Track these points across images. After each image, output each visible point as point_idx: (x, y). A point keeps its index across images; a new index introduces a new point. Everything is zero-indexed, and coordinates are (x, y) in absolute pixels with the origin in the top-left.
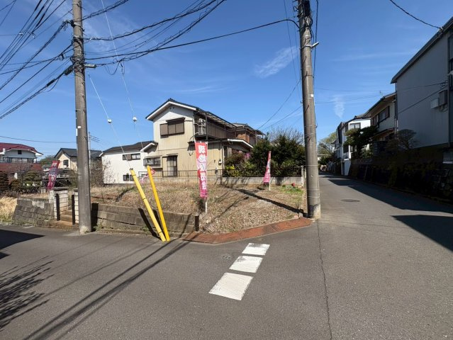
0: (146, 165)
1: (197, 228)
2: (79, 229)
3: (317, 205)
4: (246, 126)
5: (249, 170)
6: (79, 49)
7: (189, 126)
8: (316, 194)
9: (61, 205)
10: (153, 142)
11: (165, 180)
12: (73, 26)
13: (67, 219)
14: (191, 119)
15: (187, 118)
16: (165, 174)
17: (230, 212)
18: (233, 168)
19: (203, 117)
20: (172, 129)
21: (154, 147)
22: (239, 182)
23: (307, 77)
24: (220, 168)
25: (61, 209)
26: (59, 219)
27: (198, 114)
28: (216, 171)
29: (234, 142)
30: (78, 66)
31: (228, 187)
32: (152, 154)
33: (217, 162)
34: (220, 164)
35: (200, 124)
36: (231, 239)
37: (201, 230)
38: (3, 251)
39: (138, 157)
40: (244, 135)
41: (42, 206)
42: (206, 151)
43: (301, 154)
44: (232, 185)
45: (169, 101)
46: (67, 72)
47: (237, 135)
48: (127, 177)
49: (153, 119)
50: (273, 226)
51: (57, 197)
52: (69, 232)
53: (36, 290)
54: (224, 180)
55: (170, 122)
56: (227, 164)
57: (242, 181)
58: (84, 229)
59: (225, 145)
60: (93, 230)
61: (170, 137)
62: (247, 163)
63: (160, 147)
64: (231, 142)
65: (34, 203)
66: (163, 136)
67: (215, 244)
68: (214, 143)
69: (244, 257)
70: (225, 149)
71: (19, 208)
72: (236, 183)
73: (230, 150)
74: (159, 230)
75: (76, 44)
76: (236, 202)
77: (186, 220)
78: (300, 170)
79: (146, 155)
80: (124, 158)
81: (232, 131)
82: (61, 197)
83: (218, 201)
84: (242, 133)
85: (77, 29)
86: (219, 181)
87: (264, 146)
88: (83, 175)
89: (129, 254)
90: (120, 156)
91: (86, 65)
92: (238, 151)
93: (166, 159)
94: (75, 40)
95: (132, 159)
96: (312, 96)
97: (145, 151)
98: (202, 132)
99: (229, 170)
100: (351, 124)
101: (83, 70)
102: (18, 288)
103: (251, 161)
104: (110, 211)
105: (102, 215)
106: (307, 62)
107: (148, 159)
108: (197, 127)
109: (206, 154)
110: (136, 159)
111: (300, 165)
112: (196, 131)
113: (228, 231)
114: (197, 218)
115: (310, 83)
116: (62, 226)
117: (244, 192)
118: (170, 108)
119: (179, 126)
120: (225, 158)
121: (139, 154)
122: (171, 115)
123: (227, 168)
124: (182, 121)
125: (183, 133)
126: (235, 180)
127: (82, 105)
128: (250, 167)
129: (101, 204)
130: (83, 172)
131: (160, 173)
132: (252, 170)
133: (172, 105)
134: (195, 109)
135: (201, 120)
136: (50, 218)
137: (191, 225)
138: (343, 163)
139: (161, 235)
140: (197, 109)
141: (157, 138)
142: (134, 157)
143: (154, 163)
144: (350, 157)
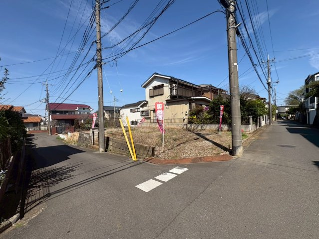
0: (142, 116)
1: (153, 155)
2: (99, 150)
3: (239, 146)
4: (210, 86)
5: (206, 119)
6: (99, 55)
7: (167, 89)
8: (238, 138)
9: (95, 137)
10: (145, 101)
11: (152, 125)
12: (97, 43)
13: (97, 145)
14: (168, 85)
15: (165, 84)
16: (152, 121)
17: (179, 147)
18: (195, 117)
19: (175, 83)
20: (156, 92)
21: (145, 104)
22: (199, 128)
23: (231, 51)
24: (186, 117)
25: (95, 139)
26: (94, 144)
27: (172, 81)
28: (184, 120)
29: (196, 99)
30: (99, 64)
31: (191, 131)
32: (145, 109)
33: (185, 113)
34: (186, 115)
35: (173, 87)
36: (169, 163)
37: (155, 156)
38: (69, 157)
39: (138, 110)
40: (209, 93)
41: (88, 137)
42: (163, 107)
43: (250, 107)
44: (194, 129)
45: (154, 74)
46: (95, 68)
47: (203, 94)
48: (133, 123)
49: (145, 87)
50: (200, 158)
51: (93, 132)
52: (96, 151)
53: (72, 173)
54: (189, 126)
55: (155, 88)
56: (191, 115)
57: (202, 127)
58: (101, 150)
59: (190, 101)
60: (106, 151)
61: (155, 97)
62: (205, 115)
63: (149, 104)
64: (194, 99)
65: (85, 135)
66: (151, 97)
67: (159, 164)
68: (182, 101)
69: (168, 173)
70: (190, 104)
71: (80, 137)
72: (197, 128)
73: (194, 105)
74: (132, 154)
75: (98, 52)
76: (187, 141)
77: (148, 149)
78: (249, 119)
79: (141, 109)
80: (132, 111)
81: (198, 90)
82: (95, 132)
83: (175, 140)
84: (207, 91)
85: (98, 44)
86: (185, 127)
87: (218, 101)
88: (101, 121)
89: (114, 164)
90: (129, 110)
91: (102, 63)
92: (201, 105)
93: (152, 111)
94: (97, 50)
95: (135, 112)
96: (235, 64)
97: (141, 107)
98: (174, 93)
99: (192, 119)
100: (317, 77)
101: (101, 65)
102: (67, 172)
103: (208, 113)
104: (114, 142)
105: (111, 143)
106: (231, 40)
107: (142, 112)
108: (171, 89)
109: (163, 109)
110: (138, 112)
111: (248, 115)
112: (171, 92)
113: (170, 158)
114: (153, 149)
115: (233, 55)
116: (95, 148)
117: (199, 134)
118: (155, 78)
119: (160, 90)
120: (190, 111)
121: (139, 109)
122: (156, 83)
123: (191, 118)
124: (162, 86)
125: (163, 94)
126: (196, 127)
127: (101, 84)
128: (208, 117)
129: (110, 137)
130: (101, 119)
131: (149, 120)
132: (209, 119)
133: (156, 76)
134: (170, 78)
135: (174, 85)
136: (90, 143)
137: (151, 153)
138: (309, 113)
139: (133, 156)
140: (171, 78)
141: (147, 98)
142: (136, 110)
143: (146, 114)
144: (316, 107)
